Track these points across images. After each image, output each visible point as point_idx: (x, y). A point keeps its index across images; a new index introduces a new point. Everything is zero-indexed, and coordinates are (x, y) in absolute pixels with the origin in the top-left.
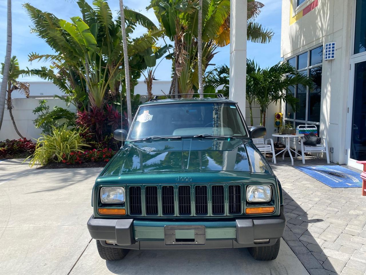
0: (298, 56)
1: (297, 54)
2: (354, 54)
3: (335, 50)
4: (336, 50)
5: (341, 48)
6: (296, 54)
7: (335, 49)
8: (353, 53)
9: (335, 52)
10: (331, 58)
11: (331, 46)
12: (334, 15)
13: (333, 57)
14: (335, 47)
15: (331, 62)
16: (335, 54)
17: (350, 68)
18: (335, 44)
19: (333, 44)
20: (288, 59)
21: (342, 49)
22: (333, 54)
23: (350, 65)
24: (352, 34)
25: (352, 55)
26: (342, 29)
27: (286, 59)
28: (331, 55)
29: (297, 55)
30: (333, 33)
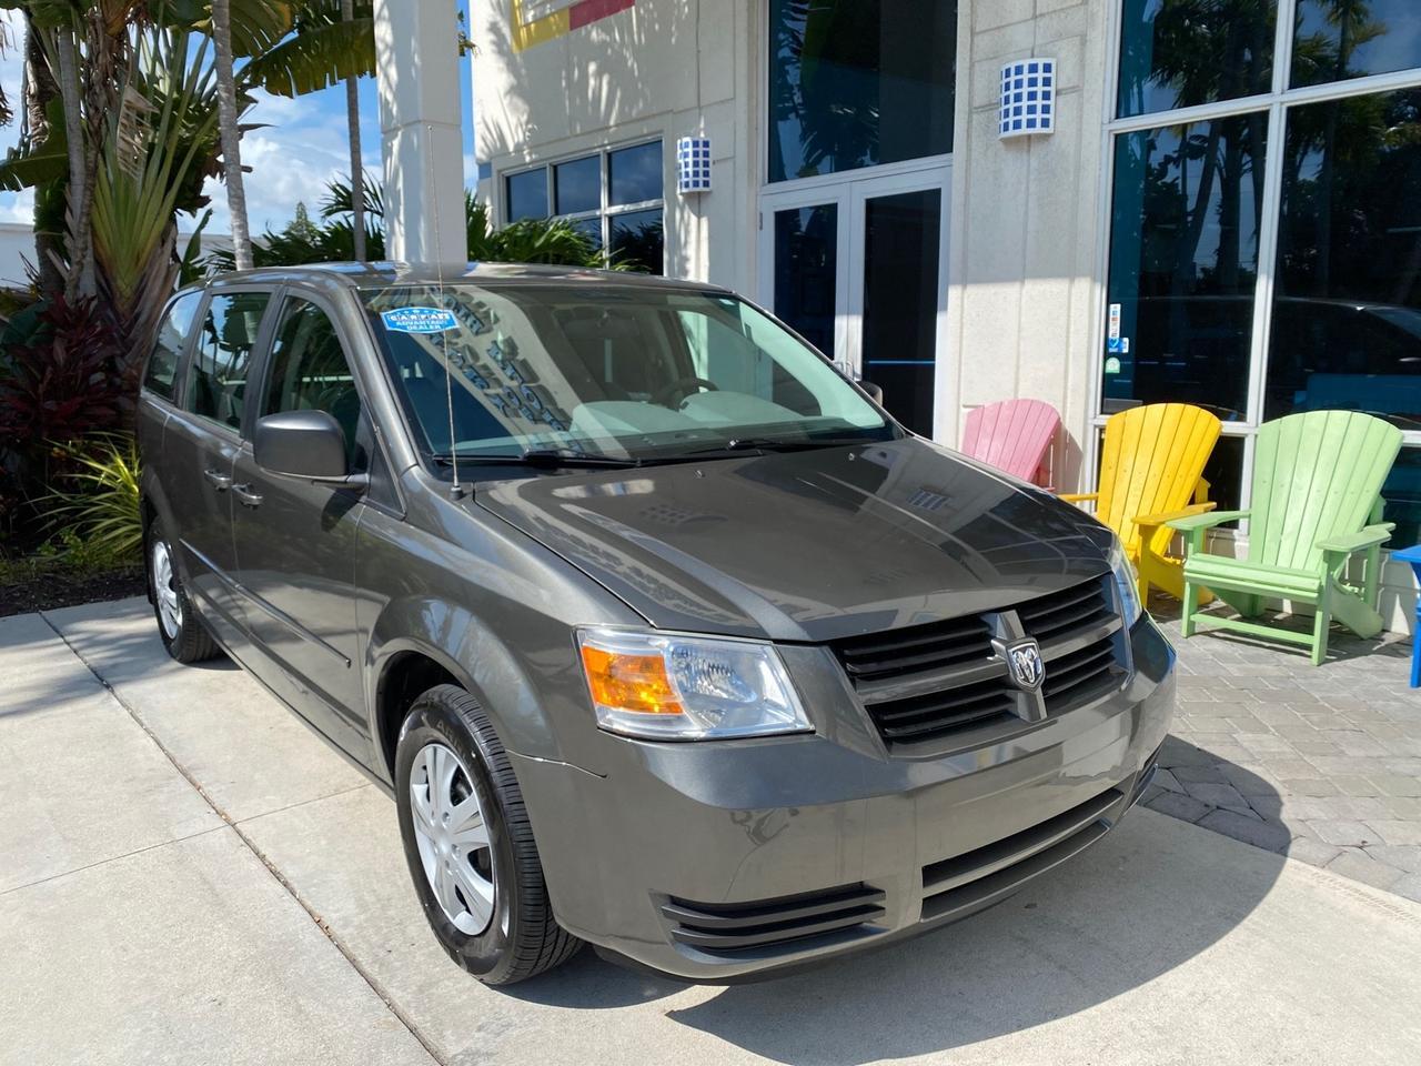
0: (555, 168)
1: (551, 158)
2: (769, 182)
3: (711, 164)
4: (714, 163)
5: (734, 157)
6: (546, 159)
7: (710, 160)
8: (767, 181)
9: (711, 169)
10: (701, 188)
11: (701, 149)
12: (699, 52)
13: (706, 184)
14: (711, 155)
15: (697, 201)
16: (710, 174)
17: (759, 224)
18: (710, 145)
19: (706, 144)
20: (507, 173)
21: (734, 164)
22: (706, 174)
23: (761, 214)
24: (760, 121)
25: (764, 185)
26: (734, 99)
27: (499, 171)
28: (701, 179)
29: (551, 161)
30: (699, 107)
